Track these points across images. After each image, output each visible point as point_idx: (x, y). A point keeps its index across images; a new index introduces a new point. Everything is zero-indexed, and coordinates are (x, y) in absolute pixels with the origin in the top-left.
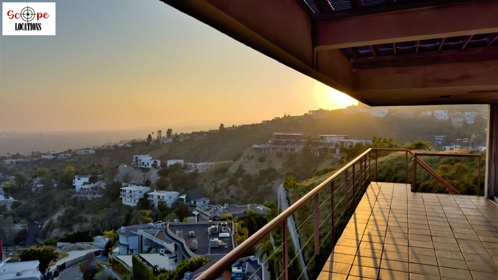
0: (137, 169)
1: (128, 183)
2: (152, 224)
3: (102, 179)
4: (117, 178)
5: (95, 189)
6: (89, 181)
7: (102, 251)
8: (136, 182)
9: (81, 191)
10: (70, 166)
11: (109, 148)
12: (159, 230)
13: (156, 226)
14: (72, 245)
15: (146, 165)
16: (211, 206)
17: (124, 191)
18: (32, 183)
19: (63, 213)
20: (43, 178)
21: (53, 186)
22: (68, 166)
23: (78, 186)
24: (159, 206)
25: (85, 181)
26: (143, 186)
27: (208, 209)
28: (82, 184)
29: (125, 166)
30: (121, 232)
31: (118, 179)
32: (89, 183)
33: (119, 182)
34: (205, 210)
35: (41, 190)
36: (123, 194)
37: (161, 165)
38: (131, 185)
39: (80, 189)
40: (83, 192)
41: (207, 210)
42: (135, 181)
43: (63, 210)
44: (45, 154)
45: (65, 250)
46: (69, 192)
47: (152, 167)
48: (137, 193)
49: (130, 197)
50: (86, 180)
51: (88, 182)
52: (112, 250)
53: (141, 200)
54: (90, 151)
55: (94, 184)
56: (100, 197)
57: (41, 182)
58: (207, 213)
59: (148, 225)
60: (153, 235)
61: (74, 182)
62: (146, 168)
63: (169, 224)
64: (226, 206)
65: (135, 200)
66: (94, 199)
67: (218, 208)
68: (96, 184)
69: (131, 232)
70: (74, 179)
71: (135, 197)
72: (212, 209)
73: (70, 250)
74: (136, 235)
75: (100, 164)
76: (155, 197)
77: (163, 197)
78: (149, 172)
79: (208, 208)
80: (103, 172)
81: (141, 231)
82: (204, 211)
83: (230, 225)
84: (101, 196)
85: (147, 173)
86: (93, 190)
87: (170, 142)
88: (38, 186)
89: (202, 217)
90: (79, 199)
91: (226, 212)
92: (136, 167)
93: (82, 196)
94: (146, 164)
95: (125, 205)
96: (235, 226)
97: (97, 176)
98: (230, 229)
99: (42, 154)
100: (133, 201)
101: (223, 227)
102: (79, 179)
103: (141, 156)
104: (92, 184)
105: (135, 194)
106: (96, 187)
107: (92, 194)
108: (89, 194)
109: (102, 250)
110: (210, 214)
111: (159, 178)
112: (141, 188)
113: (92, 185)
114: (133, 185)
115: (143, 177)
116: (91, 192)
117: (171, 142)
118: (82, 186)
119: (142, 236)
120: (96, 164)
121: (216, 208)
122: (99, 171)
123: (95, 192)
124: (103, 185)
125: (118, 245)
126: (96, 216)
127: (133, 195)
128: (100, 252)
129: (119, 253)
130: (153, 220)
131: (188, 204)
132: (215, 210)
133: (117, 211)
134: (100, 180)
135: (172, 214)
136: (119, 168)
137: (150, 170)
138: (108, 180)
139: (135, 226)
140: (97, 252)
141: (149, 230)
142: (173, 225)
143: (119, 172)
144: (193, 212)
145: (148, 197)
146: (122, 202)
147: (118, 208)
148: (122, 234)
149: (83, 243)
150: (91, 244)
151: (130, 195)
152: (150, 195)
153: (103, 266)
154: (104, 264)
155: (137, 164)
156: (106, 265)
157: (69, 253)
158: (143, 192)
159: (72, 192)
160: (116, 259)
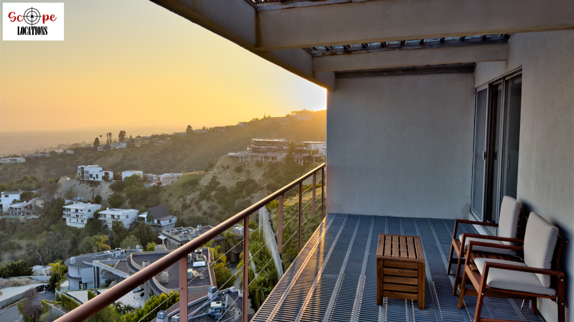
0: (84, 183)
1: (72, 200)
2: (108, 251)
3: (38, 196)
4: (57, 193)
5: (29, 208)
6: (20, 199)
7: (45, 286)
8: (83, 198)
9: (9, 211)
11: (44, 156)
12: (119, 260)
13: (114, 254)
14: (5, 281)
15: (94, 178)
16: (181, 229)
17: (67, 210)
23: (6, 206)
24: (113, 226)
25: (15, 199)
26: (92, 203)
27: (178, 232)
28: (11, 203)
29: (68, 179)
30: (71, 263)
31: (58, 195)
32: (20, 201)
33: (62, 199)
34: (174, 233)
36: (66, 213)
37: (114, 178)
38: (76, 203)
39: (8, 209)
40: (12, 212)
41: (176, 234)
42: (81, 198)
47: (103, 179)
48: (85, 212)
49: (76, 217)
50: (17, 197)
52: (60, 284)
53: (90, 220)
54: (18, 159)
55: (27, 202)
56: (37, 218)
58: (177, 237)
59: (104, 253)
60: (113, 266)
62: (95, 181)
63: (133, 254)
64: (199, 228)
65: (83, 220)
66: (28, 220)
67: (190, 230)
68: (30, 202)
69: (83, 263)
71: (82, 217)
72: (183, 232)
73: (3, 287)
74: (91, 266)
75: (34, 177)
76: (109, 217)
77: (119, 216)
78: (99, 186)
79: (177, 231)
80: (39, 187)
81: (97, 261)
82: (172, 235)
83: (206, 252)
84: (37, 217)
85: (96, 187)
86: (26, 209)
87: (123, 147)
89: (170, 242)
90: (8, 221)
92: (82, 181)
93: (12, 217)
94: (94, 176)
95: (70, 226)
96: (211, 252)
97: (31, 192)
98: (205, 257)
100: (80, 221)
101: (197, 255)
102: (7, 196)
103: (89, 166)
104: (25, 202)
105: (83, 214)
106: (31, 205)
107: (25, 214)
108: (21, 214)
109: (45, 284)
110: (180, 238)
111: (112, 193)
112: (90, 206)
113: (25, 204)
114: (80, 202)
115: (92, 192)
116: (23, 212)
117: (125, 147)
119: (98, 268)
120: (28, 177)
121: (187, 230)
122: (33, 185)
123: (29, 211)
124: (39, 203)
125: (67, 278)
126: (32, 242)
127: (80, 215)
128: (43, 287)
129: (69, 289)
130: (110, 247)
131: (150, 224)
132: (187, 233)
133: (60, 235)
134: (36, 197)
135: (130, 236)
136: (59, 181)
137: (100, 184)
138: (46, 197)
139: (88, 255)
140: (40, 288)
141: (107, 260)
142: (138, 255)
143: (61, 187)
144: (159, 237)
145: (99, 217)
146: (66, 223)
147: (61, 231)
148: (71, 265)
149: (19, 277)
150: (31, 278)
151: (76, 215)
152: (102, 214)
153: (50, 305)
154: (51, 303)
155: (83, 177)
156: (54, 303)
157: (2, 290)
158: (93, 211)
160: (66, 295)
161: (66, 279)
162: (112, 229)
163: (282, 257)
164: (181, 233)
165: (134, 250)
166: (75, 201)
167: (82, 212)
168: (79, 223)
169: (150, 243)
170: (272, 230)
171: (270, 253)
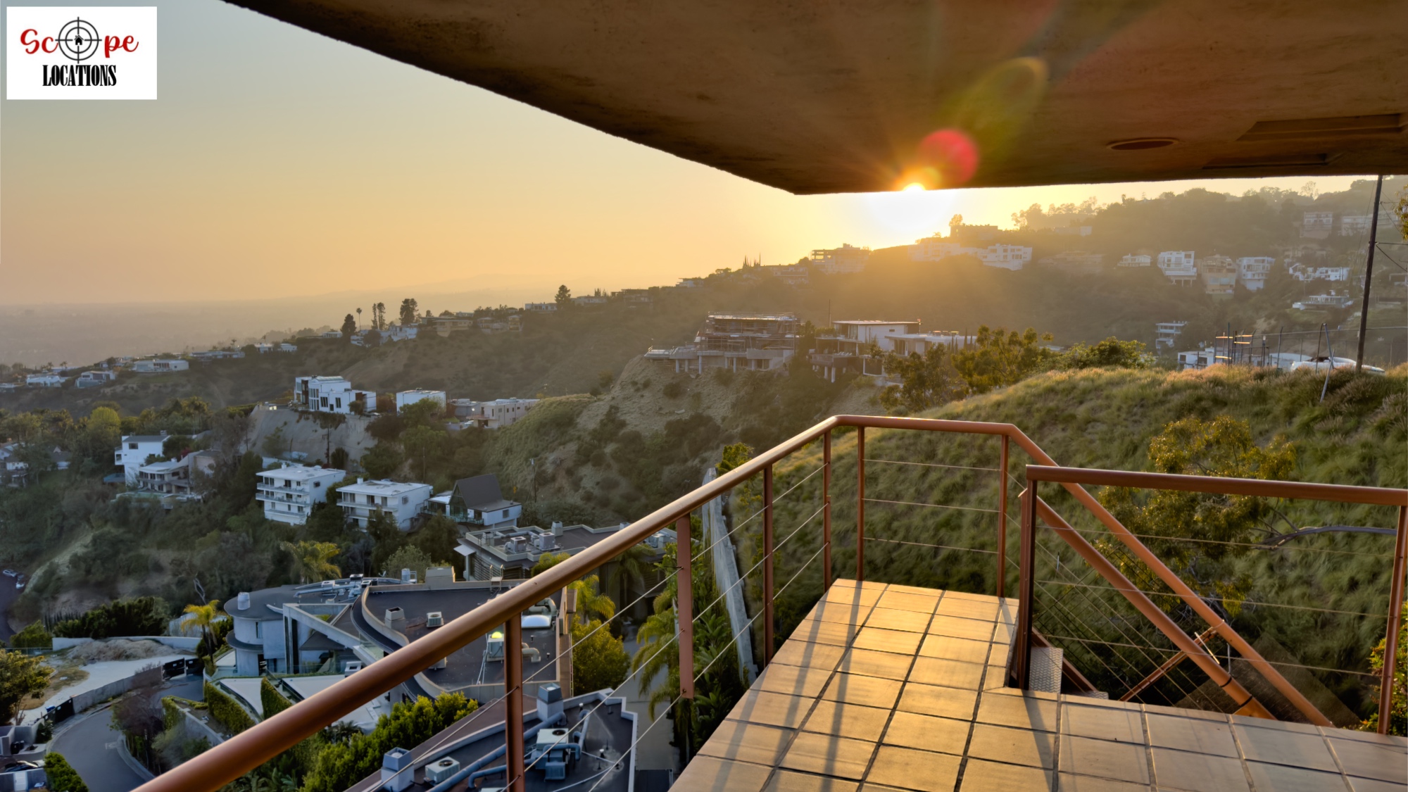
0: (308, 419)
1: (279, 459)
2: (332, 582)
3: (203, 447)
4: (247, 442)
5: (182, 475)
6: (164, 453)
7: (188, 661)
8: (305, 455)
9: (139, 481)
10: (107, 409)
11: (230, 356)
13: (346, 589)
14: (97, 645)
15: (332, 407)
16: (513, 531)
17: (267, 483)
19: (86, 547)
21: (55, 465)
22: (101, 408)
23: (132, 468)
24: (370, 522)
25: (152, 453)
26: (325, 467)
27: (502, 538)
28: (143, 461)
29: (271, 408)
30: (239, 608)
31: (249, 445)
32: (162, 458)
33: (255, 456)
34: (493, 542)
35: (20, 478)
36: (265, 489)
37: (377, 407)
38: (288, 465)
39: (137, 477)
40: (145, 484)
41: (499, 542)
42: (301, 453)
43: (88, 539)
44: (37, 372)
45: (76, 660)
46: (104, 484)
47: (351, 410)
48: (308, 488)
49: (285, 499)
50: (156, 448)
51: (162, 455)
52: (214, 660)
53: (318, 507)
54: (172, 363)
55: (179, 460)
56: (199, 500)
58: (499, 551)
59: (320, 586)
60: (329, 621)
61: (119, 456)
62: (334, 414)
63: (370, 590)
64: (556, 529)
65: (302, 508)
66: (180, 503)
67: (533, 535)
68: (185, 461)
69: (270, 608)
70: (119, 446)
71: (300, 500)
72: (513, 539)
73: (92, 660)
74: (279, 616)
75: (198, 403)
76: (361, 500)
77: (385, 499)
78: (342, 426)
79: (501, 535)
80: (205, 427)
81: (294, 606)
82: (488, 544)
84: (200, 497)
85: (336, 428)
86: (176, 478)
87: (410, 337)
89: (483, 563)
90: (134, 504)
91: (556, 547)
92: (303, 413)
93: (145, 495)
94: (332, 401)
95: (273, 521)
97: (188, 436)
98: (552, 603)
99: (28, 371)
100: (294, 510)
102: (133, 446)
103: (319, 378)
104: (173, 460)
105: (301, 491)
106: (186, 469)
107: (174, 489)
108: (165, 490)
109: (187, 658)
110: (508, 553)
111: (371, 443)
112: (319, 473)
113: (173, 464)
114: (296, 465)
115: (326, 441)
116: (169, 484)
117: (414, 337)
118: (142, 466)
119: (295, 622)
120: (184, 403)
121: (525, 535)
122: (196, 422)
123: (182, 483)
124: (205, 464)
125: (231, 646)
126: (185, 555)
127: (295, 494)
128: (183, 665)
129: (236, 671)
130: (338, 571)
131: (458, 520)
132: (523, 541)
133: (247, 540)
134: (198, 449)
136: (253, 413)
137: (344, 422)
138: (220, 450)
139: (282, 589)
140: (174, 665)
141: (324, 602)
142: (382, 592)
143: (254, 427)
144: (457, 549)
145: (338, 500)
146: (264, 513)
147: (250, 531)
148: (240, 613)
149: (131, 638)
150: (157, 641)
151: (287, 494)
152: (345, 494)
153: (181, 710)
154: (185, 705)
155: (306, 403)
156: (191, 705)
157: (89, 668)
158: (326, 485)
159: (112, 484)
160: (218, 687)
161: (228, 649)
162: (367, 529)
163: (752, 613)
164: (510, 540)
165: (397, 580)
166: (286, 460)
167: (299, 488)
168: (293, 514)
169: (436, 564)
170: (729, 539)
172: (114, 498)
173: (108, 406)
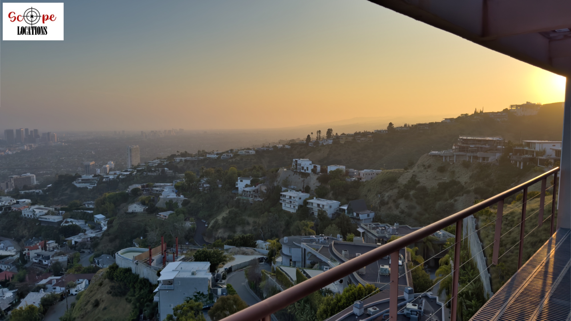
0: (297, 174)
1: (287, 188)
2: (314, 236)
3: (263, 182)
4: (277, 181)
5: (256, 192)
6: (251, 184)
7: (265, 258)
8: (296, 187)
9: (243, 193)
10: (233, 168)
11: (269, 149)
12: (323, 246)
13: (319, 239)
14: (237, 249)
15: (305, 170)
16: (379, 225)
17: (283, 197)
18: (200, 183)
19: (227, 214)
20: (209, 178)
21: (218, 186)
22: (232, 168)
23: (241, 189)
24: (319, 214)
26: (302, 192)
27: (375, 227)
28: (244, 186)
29: (285, 170)
30: (284, 242)
31: (277, 183)
32: (250, 185)
33: (280, 186)
34: (371, 228)
35: (207, 190)
36: (283, 199)
37: (321, 171)
38: (290, 191)
39: (242, 191)
40: (245, 194)
41: (374, 229)
43: (227, 212)
44: (209, 153)
45: (231, 253)
46: (232, 193)
47: (312, 172)
48: (297, 199)
49: (289, 203)
50: (248, 182)
52: (276, 259)
53: (300, 207)
54: (250, 151)
55: (255, 187)
56: (261, 201)
57: (207, 182)
58: (374, 232)
59: (310, 237)
60: (317, 250)
61: (237, 184)
62: (306, 173)
63: (334, 242)
64: (396, 226)
65: (295, 206)
66: (255, 202)
67: (387, 227)
68: (257, 187)
69: (294, 243)
70: (237, 180)
71: (294, 203)
72: (380, 228)
73: (236, 254)
74: (299, 247)
75: (261, 167)
76: (315, 205)
77: (323, 206)
78: (309, 177)
79: (374, 226)
80: (264, 175)
81: (305, 244)
83: (402, 251)
84: (262, 200)
85: (306, 178)
86: (254, 193)
87: (330, 143)
88: (205, 186)
89: (368, 236)
90: (241, 201)
91: (397, 233)
92: (295, 172)
93: (245, 198)
94: (305, 168)
95: (285, 210)
96: (408, 253)
97: (258, 178)
98: (402, 256)
99: (207, 153)
102: (241, 181)
103: (301, 159)
104: (253, 186)
105: (295, 200)
106: (257, 190)
107: (254, 196)
108: (251, 197)
110: (378, 233)
111: (319, 184)
112: (301, 194)
113: (253, 188)
114: (293, 191)
115: (303, 182)
116: (252, 195)
117: (332, 143)
119: (305, 249)
120: (257, 166)
121: (384, 227)
122: (260, 173)
123: (256, 195)
124: (264, 188)
126: (257, 220)
127: (292, 201)
128: (263, 259)
129: (282, 264)
130: (315, 232)
131: (350, 216)
132: (384, 230)
133: (277, 216)
134: (261, 183)
135: (332, 225)
136: (279, 171)
137: (309, 176)
138: (268, 184)
139: (297, 237)
140: (261, 259)
141: (312, 243)
142: (338, 243)
143: (279, 176)
144: (358, 229)
146: (282, 207)
147: (278, 213)
148: (285, 244)
149: (247, 248)
150: (255, 250)
151: (290, 201)
152: (310, 203)
153: (267, 275)
154: (268, 274)
155: (296, 168)
156: (270, 274)
157: (235, 256)
158: (303, 199)
159: (234, 193)
160: (279, 269)
161: (280, 255)
162: (317, 216)
163: (490, 271)
164: (378, 228)
165: (335, 238)
166: (290, 188)
167: (294, 199)
168: (292, 208)
169: (350, 234)
170: (479, 239)
171: (475, 264)
172: (236, 198)
173: (233, 166)
